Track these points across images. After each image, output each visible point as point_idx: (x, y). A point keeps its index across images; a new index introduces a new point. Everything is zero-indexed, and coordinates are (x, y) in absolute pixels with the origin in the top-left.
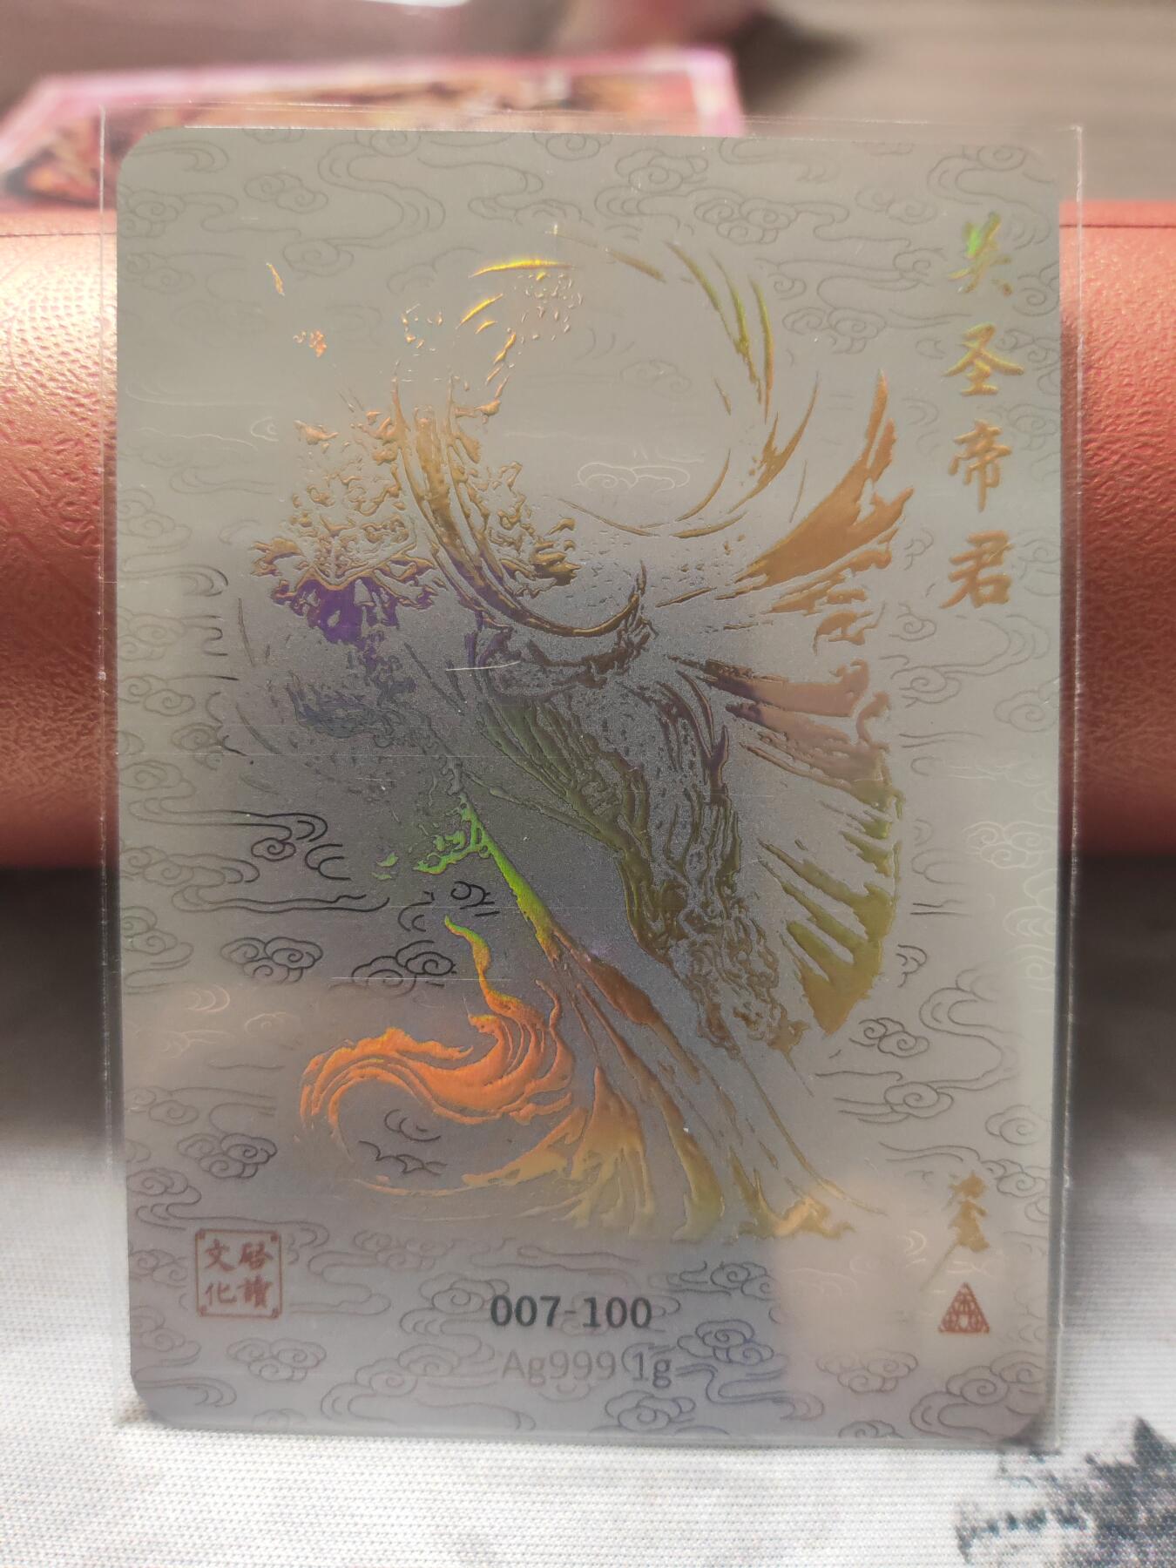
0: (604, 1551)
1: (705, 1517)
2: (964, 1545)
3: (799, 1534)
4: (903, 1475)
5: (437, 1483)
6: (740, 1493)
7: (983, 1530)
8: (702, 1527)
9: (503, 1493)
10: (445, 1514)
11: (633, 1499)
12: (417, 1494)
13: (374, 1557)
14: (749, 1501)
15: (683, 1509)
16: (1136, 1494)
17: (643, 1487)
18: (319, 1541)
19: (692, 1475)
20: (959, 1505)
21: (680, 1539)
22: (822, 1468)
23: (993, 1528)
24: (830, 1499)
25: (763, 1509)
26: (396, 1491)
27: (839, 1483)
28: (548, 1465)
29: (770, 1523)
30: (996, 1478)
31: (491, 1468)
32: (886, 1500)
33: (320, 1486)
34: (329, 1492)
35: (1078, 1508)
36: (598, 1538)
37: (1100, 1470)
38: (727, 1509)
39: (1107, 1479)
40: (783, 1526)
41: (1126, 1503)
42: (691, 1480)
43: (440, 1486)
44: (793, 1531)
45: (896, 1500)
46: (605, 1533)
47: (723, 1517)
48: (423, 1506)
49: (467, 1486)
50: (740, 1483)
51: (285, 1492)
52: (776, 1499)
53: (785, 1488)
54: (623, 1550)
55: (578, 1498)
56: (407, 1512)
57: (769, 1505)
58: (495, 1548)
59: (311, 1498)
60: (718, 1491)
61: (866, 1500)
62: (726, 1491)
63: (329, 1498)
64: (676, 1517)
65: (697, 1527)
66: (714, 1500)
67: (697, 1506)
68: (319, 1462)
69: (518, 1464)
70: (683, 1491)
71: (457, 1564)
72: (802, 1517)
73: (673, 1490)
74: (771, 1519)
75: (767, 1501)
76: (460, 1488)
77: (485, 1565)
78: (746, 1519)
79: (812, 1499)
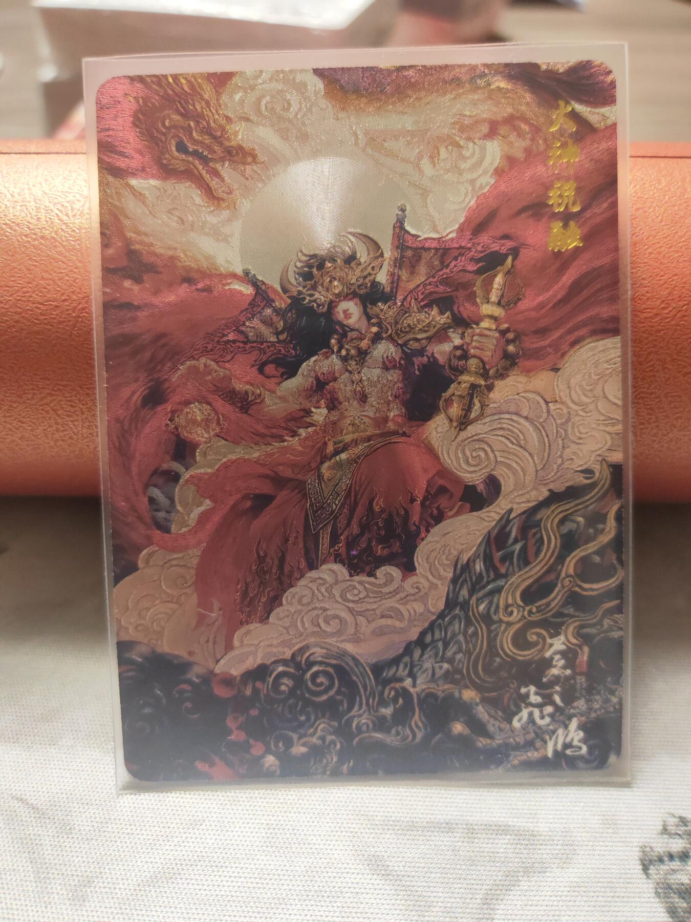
0: (448, 866)
1: (502, 850)
2: (645, 869)
3: (554, 861)
4: (610, 831)
5: (355, 828)
6: (521, 838)
7: (655, 861)
8: (501, 855)
9: (391, 834)
10: (360, 844)
11: (462, 839)
12: (344, 833)
13: (322, 866)
14: (525, 842)
15: (490, 845)
17: (467, 833)
18: (291, 857)
19: (494, 828)
20: (641, 847)
21: (489, 861)
22: (566, 826)
23: (661, 860)
24: (570, 842)
25: (534, 847)
26: (332, 831)
27: (574, 834)
30: (662, 834)
32: (602, 844)
34: (295, 831)
36: (444, 859)
38: (514, 846)
40: (545, 856)
42: (494, 830)
43: (356, 830)
44: (551, 859)
45: (607, 844)
46: (447, 857)
47: (512, 850)
48: (348, 840)
49: (371, 830)
50: (521, 832)
52: (540, 842)
53: (546, 836)
54: (458, 866)
55: (432, 838)
56: (339, 843)
57: (537, 845)
58: (388, 863)
59: (286, 834)
60: (508, 837)
61: (591, 843)
62: (513, 837)
63: (296, 834)
64: (486, 850)
65: (498, 855)
66: (507, 841)
67: (497, 844)
68: (289, 815)
70: (489, 836)
71: (368, 871)
72: (555, 852)
73: (484, 835)
74: (539, 852)
75: (536, 842)
76: (367, 831)
77: (383, 872)
78: (525, 852)
79: (560, 842)
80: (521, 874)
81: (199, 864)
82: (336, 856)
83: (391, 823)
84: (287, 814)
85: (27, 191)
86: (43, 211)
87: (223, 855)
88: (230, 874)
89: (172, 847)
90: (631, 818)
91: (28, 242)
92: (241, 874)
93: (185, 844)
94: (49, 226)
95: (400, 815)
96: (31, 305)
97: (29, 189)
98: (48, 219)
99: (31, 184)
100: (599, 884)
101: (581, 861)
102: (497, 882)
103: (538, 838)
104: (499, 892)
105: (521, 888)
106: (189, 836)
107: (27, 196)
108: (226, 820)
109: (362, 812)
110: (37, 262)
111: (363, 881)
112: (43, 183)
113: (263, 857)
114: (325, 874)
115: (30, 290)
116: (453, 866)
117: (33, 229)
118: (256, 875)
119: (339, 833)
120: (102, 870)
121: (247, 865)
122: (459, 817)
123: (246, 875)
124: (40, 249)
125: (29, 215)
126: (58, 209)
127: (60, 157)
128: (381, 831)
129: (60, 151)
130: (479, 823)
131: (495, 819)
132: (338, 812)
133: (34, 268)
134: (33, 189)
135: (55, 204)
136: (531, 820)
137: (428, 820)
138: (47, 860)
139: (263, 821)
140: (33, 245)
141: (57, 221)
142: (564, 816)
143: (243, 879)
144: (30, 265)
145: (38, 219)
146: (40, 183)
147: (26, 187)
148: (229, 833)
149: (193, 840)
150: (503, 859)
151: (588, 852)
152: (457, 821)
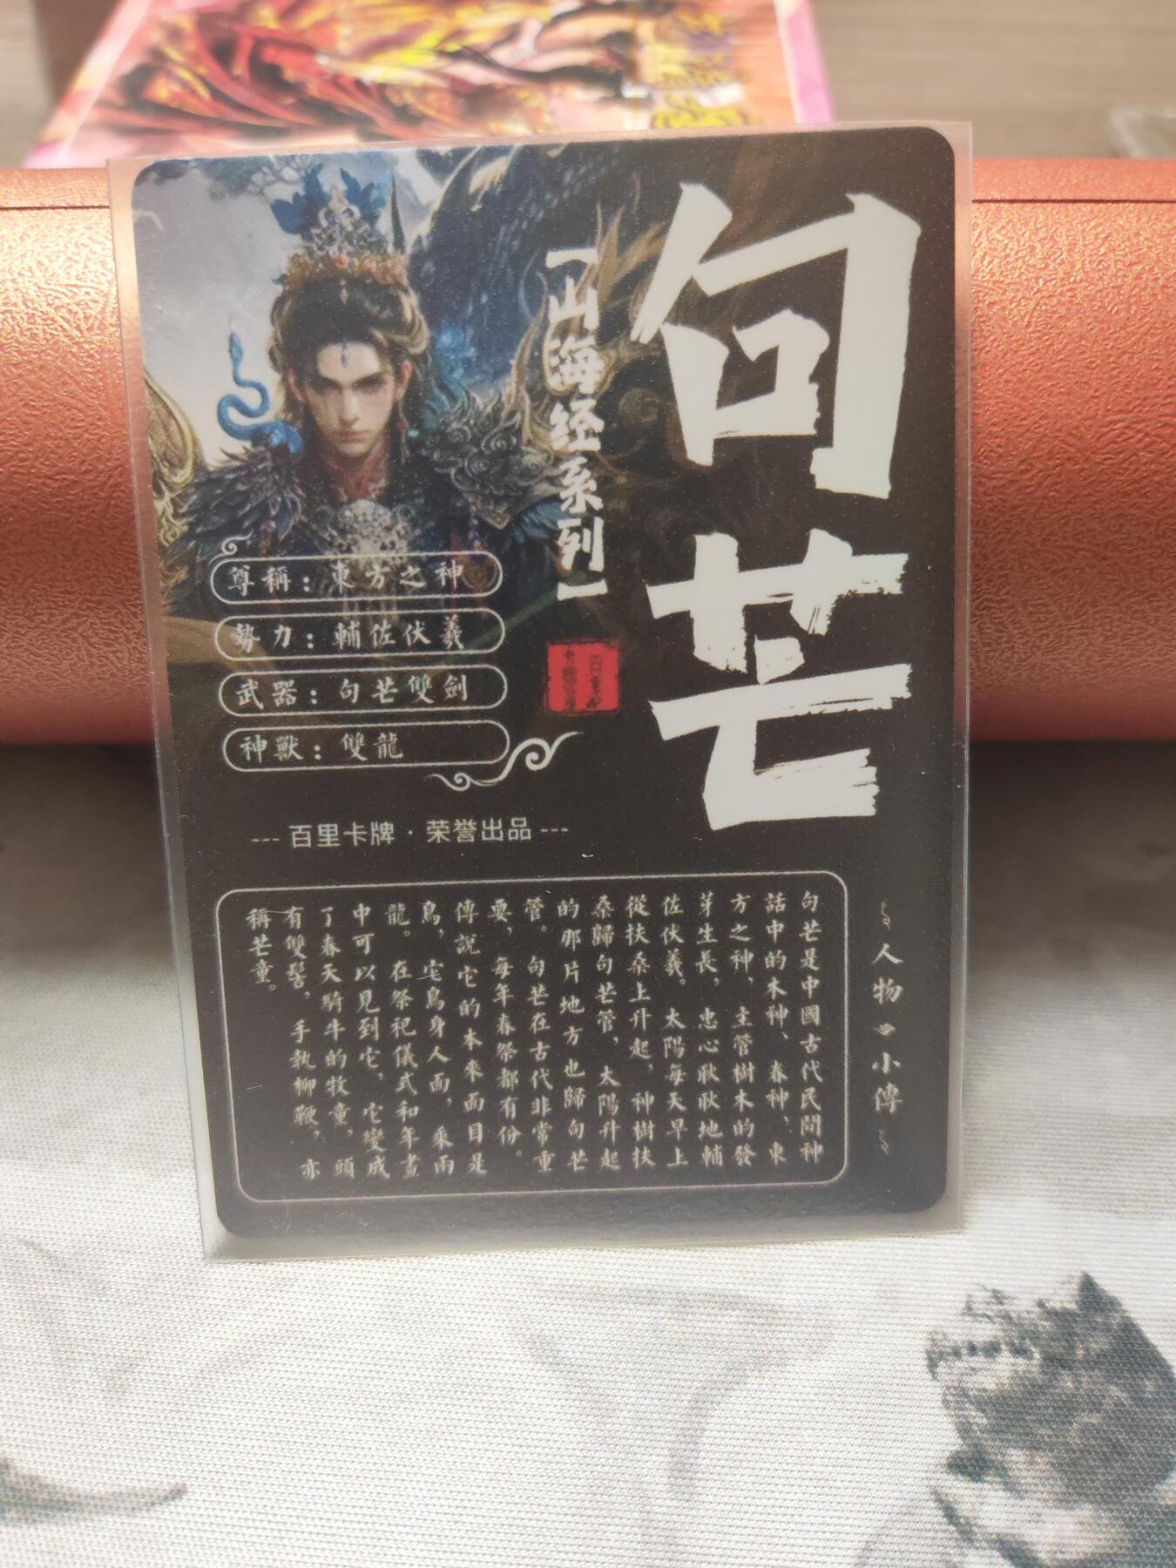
1: (726, 1332)
3: (801, 1349)
4: (888, 1307)
8: (724, 1339)
9: (566, 1305)
10: (520, 1320)
12: (497, 1303)
14: (760, 1322)
15: (709, 1324)
16: (1076, 1334)
17: (677, 1307)
19: (717, 1299)
21: (706, 1349)
24: (827, 1322)
25: (773, 1328)
27: (833, 1311)
29: (779, 1339)
31: (557, 1286)
32: (873, 1326)
35: (1028, 1342)
36: (640, 1343)
37: (1049, 1313)
38: (744, 1326)
39: (1054, 1321)
40: (788, 1342)
41: (1068, 1341)
42: (716, 1302)
44: (798, 1345)
45: (880, 1327)
47: (740, 1332)
48: (503, 1315)
49: (537, 1299)
50: (755, 1307)
52: (783, 1321)
53: (791, 1314)
55: (626, 1312)
56: (489, 1316)
60: (737, 1312)
61: (856, 1325)
62: (744, 1313)
66: (734, 1319)
67: (720, 1322)
71: (529, 1358)
73: (702, 1310)
75: (776, 1321)
79: (812, 1322)
80: (751, 1366)
90: (920, 1290)
100: (863, 1386)
101: (839, 1351)
102: (715, 1377)
103: (780, 1315)
104: (714, 1392)
105: (749, 1386)
111: (520, 1371)
131: (719, 1287)
142: (821, 1285)
150: (726, 1345)
151: (851, 1338)
152: (664, 1289)
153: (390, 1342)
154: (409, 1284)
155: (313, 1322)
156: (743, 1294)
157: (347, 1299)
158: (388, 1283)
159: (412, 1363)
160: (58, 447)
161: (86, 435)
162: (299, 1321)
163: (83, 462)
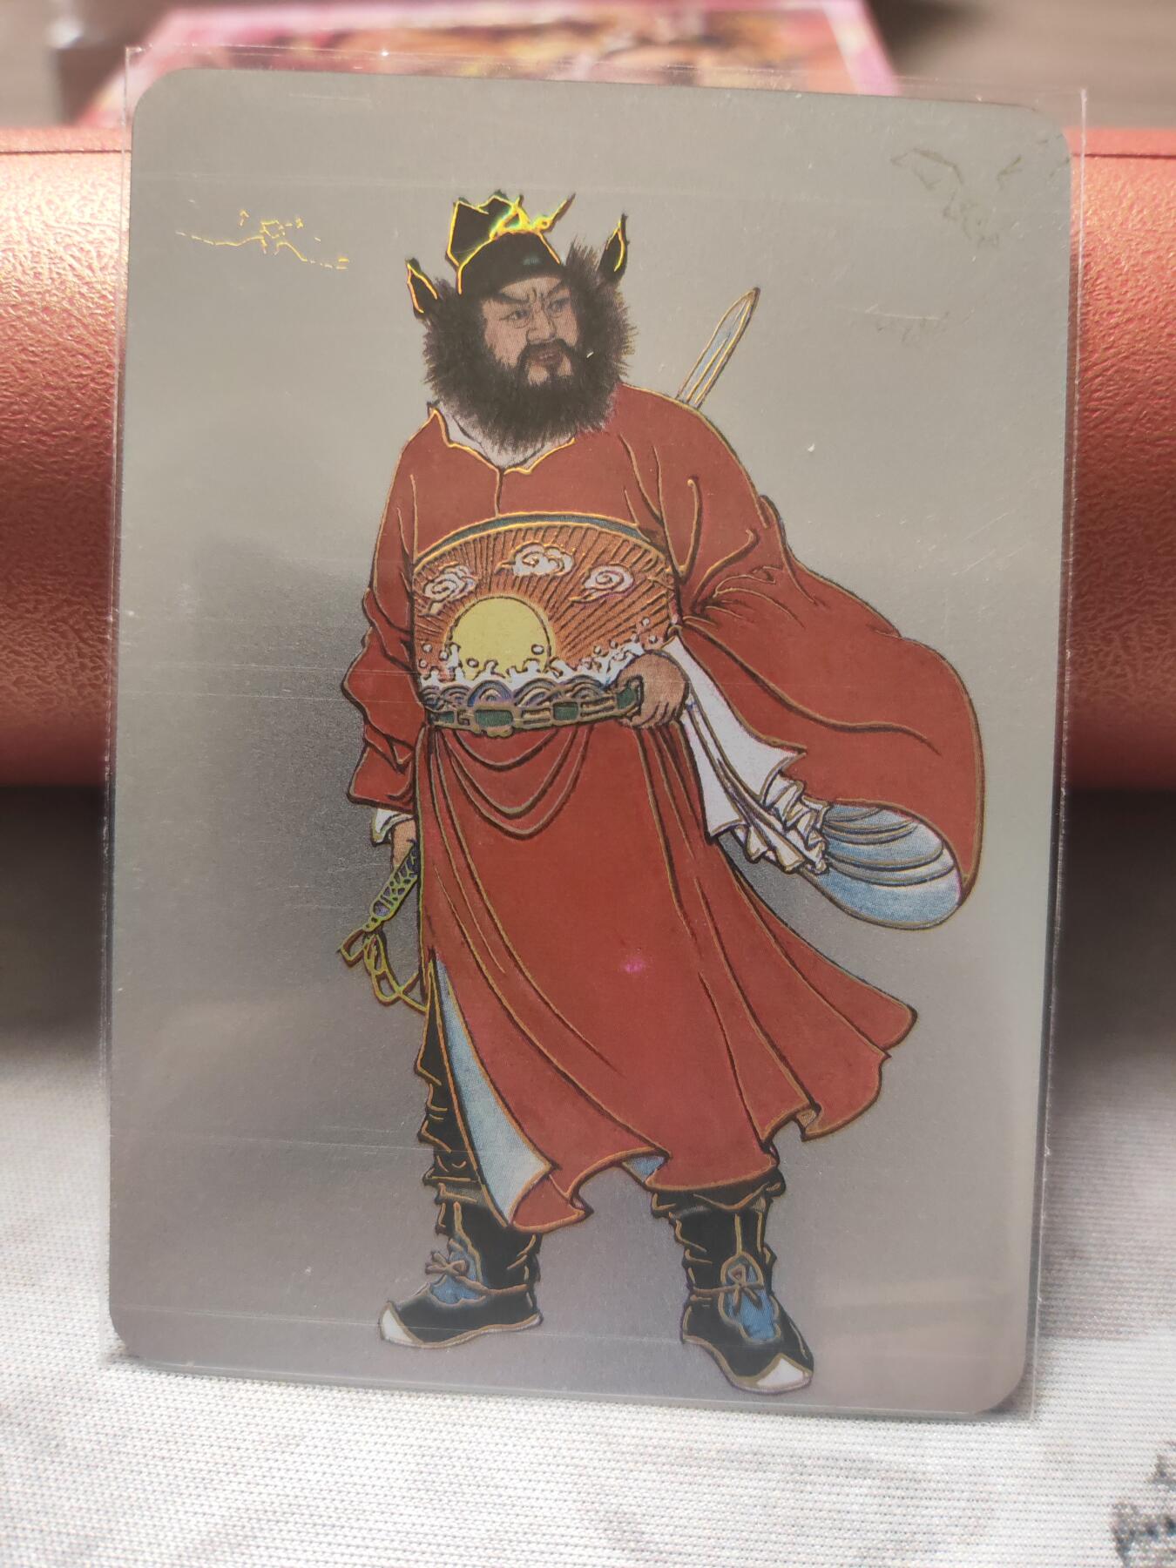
0: (754, 1536)
1: (856, 1507)
2: (1122, 1548)
3: (953, 1530)
4: (1060, 1474)
5: (582, 1459)
6: (892, 1484)
7: (1141, 1533)
8: (854, 1517)
9: (650, 1472)
10: (591, 1490)
11: (782, 1485)
12: (562, 1468)
13: (520, 1530)
14: (899, 1493)
15: (834, 1498)
17: (792, 1474)
18: (462, 1511)
19: (842, 1464)
20: (1116, 1507)
21: (831, 1529)
22: (976, 1463)
23: (1151, 1532)
24: (983, 1495)
25: (915, 1502)
26: (540, 1464)
27: (992, 1480)
28: (695, 1446)
29: (923, 1516)
30: (1155, 1481)
31: (637, 1445)
32: (1043, 1499)
33: (463, 1455)
36: (747, 1522)
38: (878, 1500)
40: (936, 1521)
42: (841, 1469)
43: (585, 1462)
44: (947, 1526)
45: (1052, 1499)
46: (754, 1519)
47: (875, 1508)
48: (569, 1481)
49: (612, 1463)
50: (892, 1474)
51: (427, 1459)
52: (928, 1493)
53: (938, 1482)
54: (773, 1537)
55: (727, 1481)
56: (552, 1485)
57: (921, 1498)
58: (643, 1528)
59: (454, 1466)
60: (869, 1482)
61: (1022, 1498)
62: (877, 1482)
63: (472, 1468)
64: (827, 1506)
65: (849, 1516)
66: (865, 1491)
67: (848, 1495)
68: (461, 1430)
69: (663, 1443)
70: (833, 1479)
71: (604, 1542)
72: (956, 1512)
73: (823, 1478)
74: (925, 1512)
75: (920, 1494)
76: (605, 1464)
77: (632, 1545)
78: (898, 1511)
79: (966, 1495)
80: (891, 1553)
81: (291, 1519)
82: (545, 1511)
83: (650, 1450)
84: (458, 1428)
85: (14, 223)
86: (45, 259)
87: (337, 1503)
88: (349, 1540)
89: (243, 1487)
90: (1099, 1452)
91: (19, 318)
92: (368, 1542)
93: (268, 1480)
94: (57, 289)
95: (668, 1434)
96: (27, 436)
97: (19, 219)
98: (55, 276)
99: (22, 209)
101: (1003, 1532)
103: (924, 1485)
106: (276, 1465)
107: (14, 232)
108: (344, 1438)
109: (597, 1429)
110: (37, 355)
111: (593, 1560)
112: (44, 207)
113: (410, 1510)
114: (524, 1546)
115: (25, 408)
116: (764, 1537)
117: (26, 295)
118: (396, 1545)
119: (553, 1468)
120: (113, 1525)
121: (380, 1525)
122: (777, 1442)
123: (377, 1543)
124: (41, 332)
125: (19, 268)
126: (72, 256)
127: (74, 159)
128: (631, 1465)
129: (74, 148)
130: (816, 1454)
131: (843, 1448)
132: (552, 1426)
133: (30, 366)
134: (26, 218)
135: (67, 247)
136: (912, 1451)
137: (718, 1446)
138: (13, 1504)
139: (412, 1441)
140: (28, 325)
141: (70, 277)
142: (974, 1445)
143: (371, 1552)
144: (24, 361)
145: (37, 275)
146: (39, 208)
147: (13, 214)
148: (349, 1462)
149: (282, 1473)
150: (857, 1525)
151: (1017, 1515)
152: (774, 1451)
153: (423, 1520)
154: (447, 1444)
155: (325, 1494)
156: (874, 1457)
157: (368, 1463)
158: (421, 1442)
159: (452, 1549)
160: (59, 398)
161: (92, 385)
162: (306, 1492)
163: (86, 416)
